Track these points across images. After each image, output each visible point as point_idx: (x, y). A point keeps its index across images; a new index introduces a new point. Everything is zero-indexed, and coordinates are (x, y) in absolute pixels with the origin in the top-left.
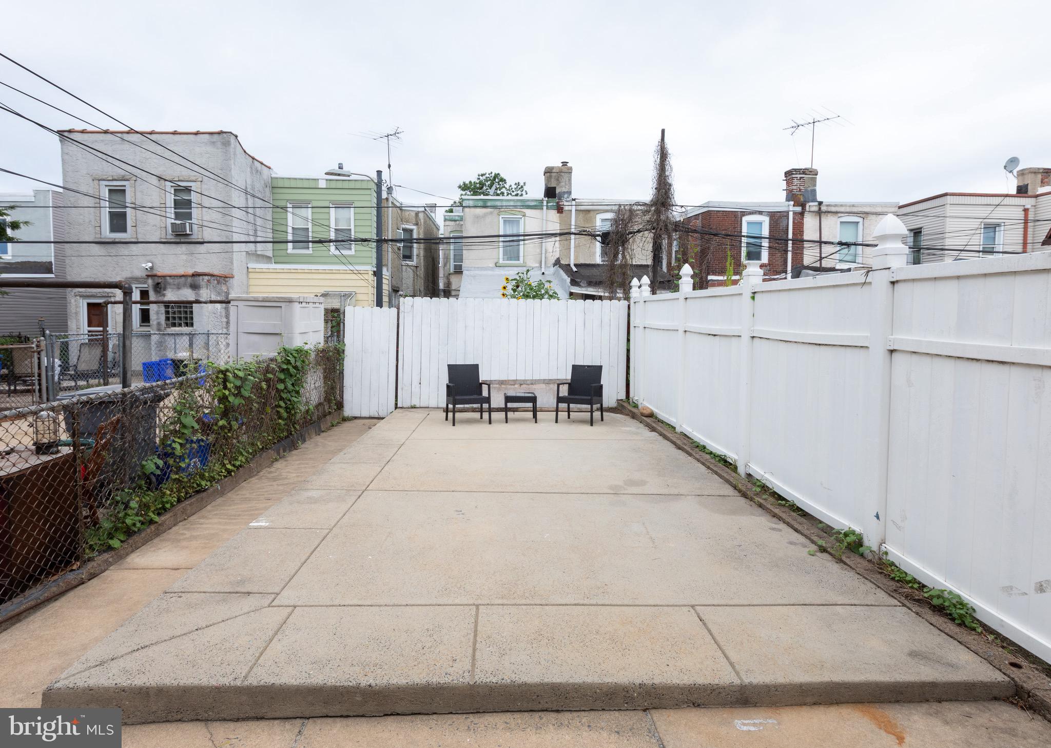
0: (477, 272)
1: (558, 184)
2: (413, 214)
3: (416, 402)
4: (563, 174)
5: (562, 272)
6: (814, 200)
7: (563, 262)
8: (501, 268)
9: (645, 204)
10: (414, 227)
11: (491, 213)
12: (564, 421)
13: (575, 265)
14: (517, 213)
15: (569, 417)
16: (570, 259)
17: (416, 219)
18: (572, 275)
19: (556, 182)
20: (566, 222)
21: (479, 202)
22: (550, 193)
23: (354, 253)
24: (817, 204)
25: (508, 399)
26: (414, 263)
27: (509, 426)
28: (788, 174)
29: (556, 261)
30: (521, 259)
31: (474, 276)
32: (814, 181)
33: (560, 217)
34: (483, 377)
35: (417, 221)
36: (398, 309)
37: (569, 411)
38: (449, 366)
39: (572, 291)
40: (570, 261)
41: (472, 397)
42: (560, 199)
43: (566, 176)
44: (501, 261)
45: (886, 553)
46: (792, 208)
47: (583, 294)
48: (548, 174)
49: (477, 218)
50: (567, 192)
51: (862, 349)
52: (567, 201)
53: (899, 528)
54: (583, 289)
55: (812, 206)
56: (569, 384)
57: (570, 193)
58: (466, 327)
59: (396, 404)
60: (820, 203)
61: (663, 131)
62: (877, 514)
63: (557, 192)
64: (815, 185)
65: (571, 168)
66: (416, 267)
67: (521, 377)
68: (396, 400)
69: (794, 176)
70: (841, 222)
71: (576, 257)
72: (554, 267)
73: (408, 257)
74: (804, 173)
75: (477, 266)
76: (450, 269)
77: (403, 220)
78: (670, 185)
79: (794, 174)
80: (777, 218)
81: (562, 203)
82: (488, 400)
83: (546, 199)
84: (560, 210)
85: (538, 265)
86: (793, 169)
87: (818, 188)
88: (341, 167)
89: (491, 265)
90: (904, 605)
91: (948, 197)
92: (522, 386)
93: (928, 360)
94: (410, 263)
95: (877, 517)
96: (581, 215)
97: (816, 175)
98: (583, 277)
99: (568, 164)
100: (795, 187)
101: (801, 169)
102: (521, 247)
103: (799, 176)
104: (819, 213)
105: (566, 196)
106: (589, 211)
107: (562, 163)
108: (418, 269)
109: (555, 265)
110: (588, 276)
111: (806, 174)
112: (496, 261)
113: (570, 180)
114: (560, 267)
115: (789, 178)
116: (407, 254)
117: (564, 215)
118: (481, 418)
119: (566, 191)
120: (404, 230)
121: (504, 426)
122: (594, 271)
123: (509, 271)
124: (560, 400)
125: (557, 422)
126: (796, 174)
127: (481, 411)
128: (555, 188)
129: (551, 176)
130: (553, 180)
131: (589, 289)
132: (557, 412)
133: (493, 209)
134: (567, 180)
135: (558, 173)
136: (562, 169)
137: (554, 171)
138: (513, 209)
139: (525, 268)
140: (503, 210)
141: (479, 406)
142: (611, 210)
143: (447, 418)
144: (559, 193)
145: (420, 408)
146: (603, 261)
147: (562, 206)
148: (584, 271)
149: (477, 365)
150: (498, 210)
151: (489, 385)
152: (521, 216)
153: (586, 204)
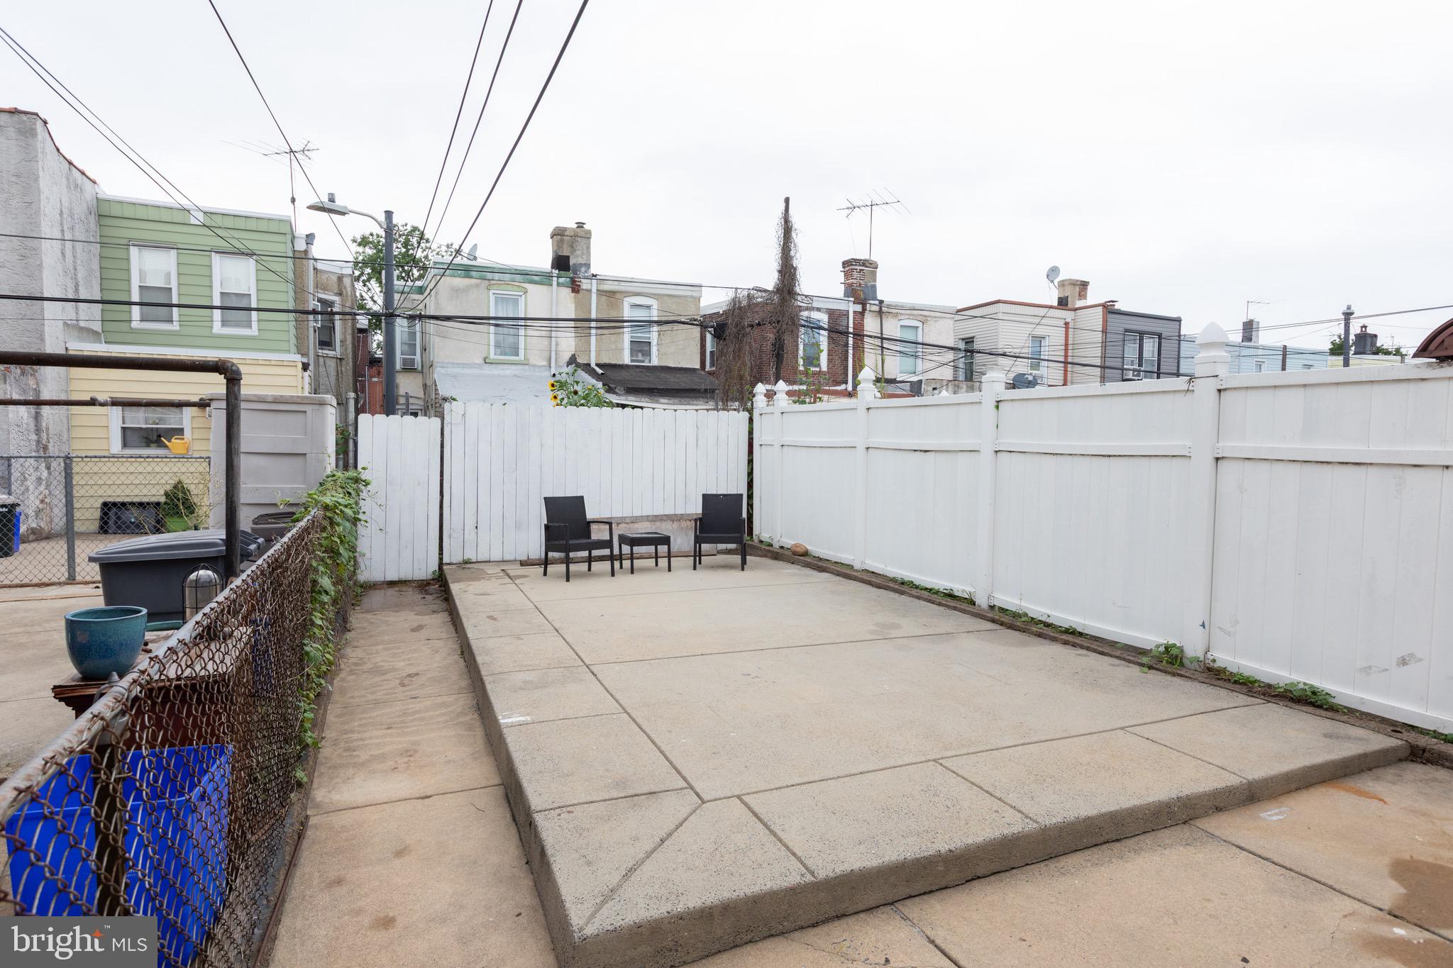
0: (457, 370)
1: (572, 253)
2: (335, 278)
3: (470, 554)
4: (579, 239)
5: (583, 374)
6: (875, 298)
7: (579, 360)
8: (494, 366)
9: (765, 291)
10: (336, 299)
11: (477, 286)
13: (597, 365)
14: (515, 288)
15: (700, 563)
16: (590, 357)
17: (339, 285)
18: (600, 378)
19: (570, 249)
20: (583, 304)
21: (458, 269)
22: (561, 263)
23: (256, 333)
24: (877, 302)
25: (624, 541)
26: (338, 352)
27: (638, 578)
28: (845, 264)
29: (570, 358)
30: (522, 352)
31: (454, 376)
32: (874, 274)
33: (575, 297)
34: (591, 514)
35: (341, 290)
36: (442, 419)
37: (669, 556)
38: (545, 498)
40: (590, 360)
41: (578, 541)
42: (575, 273)
43: (582, 242)
44: (492, 356)
45: (1214, 661)
46: (853, 308)
48: (559, 237)
49: (456, 291)
50: (585, 264)
51: (1174, 458)
52: (585, 277)
53: (1229, 634)
54: (622, 398)
55: (872, 306)
56: (701, 520)
57: (588, 266)
58: (542, 445)
59: (441, 559)
60: (881, 302)
61: (787, 201)
62: (1203, 623)
63: (571, 264)
64: (875, 281)
65: (589, 232)
66: (341, 359)
68: (441, 553)
69: (854, 267)
70: (901, 326)
71: (598, 355)
72: (568, 366)
73: (326, 343)
74: (864, 265)
75: (456, 361)
77: (319, 286)
78: (795, 269)
79: (853, 265)
80: (835, 315)
81: (579, 279)
82: (609, 544)
83: (557, 272)
84: (575, 288)
85: (545, 363)
86: (852, 259)
87: (879, 284)
88: (332, 200)
89: (477, 361)
90: (1269, 702)
91: (1001, 304)
92: (620, 526)
93: (1265, 466)
94: (331, 353)
95: (1203, 625)
96: (604, 298)
97: (876, 268)
98: (620, 383)
99: (584, 226)
100: (854, 281)
101: (861, 260)
102: (522, 340)
103: (859, 268)
104: (880, 313)
105: (583, 269)
106: (614, 292)
107: (577, 223)
108: (344, 362)
109: (569, 364)
110: (621, 380)
111: (866, 267)
112: (485, 355)
113: (588, 248)
114: (578, 366)
115: (847, 269)
116: (326, 339)
117: (580, 295)
118: (589, 569)
119: (583, 262)
120: (320, 300)
122: (623, 374)
123: (504, 370)
124: (699, 540)
125: (670, 570)
126: (856, 265)
128: (568, 257)
129: (562, 241)
130: (565, 246)
131: (630, 398)
132: (656, 557)
133: (480, 281)
134: (585, 247)
135: (572, 237)
136: (578, 232)
137: (565, 234)
138: (508, 283)
139: (527, 367)
140: (494, 282)
141: (585, 554)
142: (646, 293)
143: (545, 574)
144: (574, 264)
145: (477, 562)
146: (632, 361)
147: (578, 283)
148: (612, 374)
149: (582, 498)
150: (487, 282)
151: (610, 524)
152: (521, 293)
153: (610, 283)
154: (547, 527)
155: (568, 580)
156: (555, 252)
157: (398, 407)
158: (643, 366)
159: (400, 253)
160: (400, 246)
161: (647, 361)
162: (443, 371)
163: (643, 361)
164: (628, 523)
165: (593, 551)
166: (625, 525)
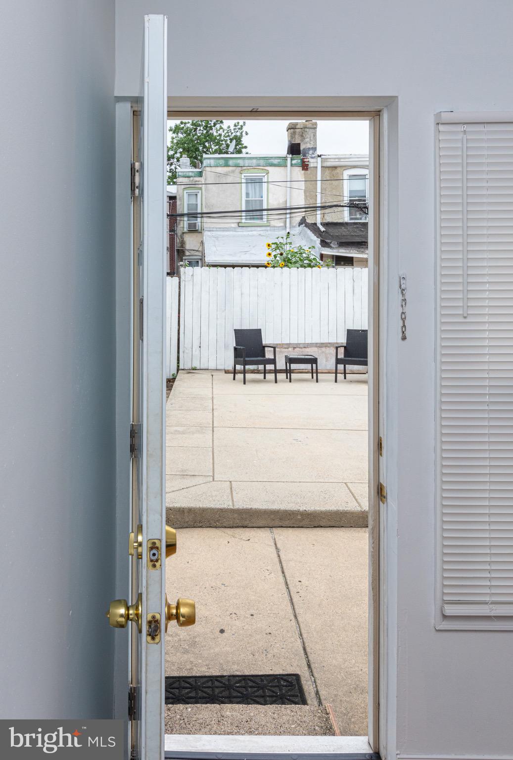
0: (220, 233)
1: (302, 141)
3: (196, 364)
4: (307, 130)
5: (309, 232)
7: (309, 222)
8: (244, 228)
11: (233, 172)
12: (342, 382)
13: (323, 224)
14: (260, 171)
15: (345, 378)
16: (317, 218)
18: (321, 235)
19: (300, 138)
20: (311, 179)
21: (220, 161)
22: (294, 149)
25: (291, 361)
27: (293, 385)
29: (301, 220)
30: (265, 218)
31: (217, 238)
33: (305, 174)
36: (180, 278)
37: (345, 373)
38: (235, 330)
39: (323, 252)
40: (317, 220)
41: (251, 359)
42: (304, 155)
43: (310, 132)
44: (244, 221)
47: (333, 255)
48: (292, 130)
49: (219, 176)
50: (312, 148)
52: (312, 158)
54: (335, 250)
56: (345, 347)
57: (315, 149)
59: (178, 366)
63: (301, 149)
67: (294, 341)
68: (178, 363)
71: (322, 217)
72: (299, 226)
75: (219, 227)
76: (183, 228)
81: (307, 160)
82: (273, 361)
83: (291, 156)
84: (305, 166)
85: (282, 224)
89: (233, 226)
92: (296, 350)
96: (327, 172)
98: (333, 238)
102: (265, 206)
105: (311, 152)
106: (335, 167)
109: (300, 224)
110: (337, 236)
112: (239, 221)
113: (315, 135)
114: (306, 226)
117: (309, 172)
118: (265, 378)
119: (310, 147)
121: (288, 386)
122: (343, 231)
123: (252, 231)
124: (338, 361)
125: (336, 383)
127: (265, 372)
128: (299, 144)
129: (294, 133)
130: (297, 136)
131: (340, 250)
132: (336, 373)
133: (235, 168)
134: (312, 136)
135: (302, 129)
136: (306, 125)
137: (297, 127)
138: (255, 167)
139: (268, 228)
140: (245, 168)
141: (261, 367)
142: (360, 166)
143: (234, 379)
144: (304, 149)
145: (201, 369)
146: (351, 219)
147: (307, 163)
148: (334, 231)
149: (260, 330)
150: (240, 168)
151: (274, 348)
152: (264, 174)
153: (332, 160)
154: (235, 349)
155: (245, 383)
156: (290, 141)
157: (184, 258)
158: (359, 223)
159: (202, 134)
160: (202, 129)
161: (364, 218)
162: (209, 233)
163: (361, 219)
164: (301, 348)
165: (267, 365)
166: (299, 349)
